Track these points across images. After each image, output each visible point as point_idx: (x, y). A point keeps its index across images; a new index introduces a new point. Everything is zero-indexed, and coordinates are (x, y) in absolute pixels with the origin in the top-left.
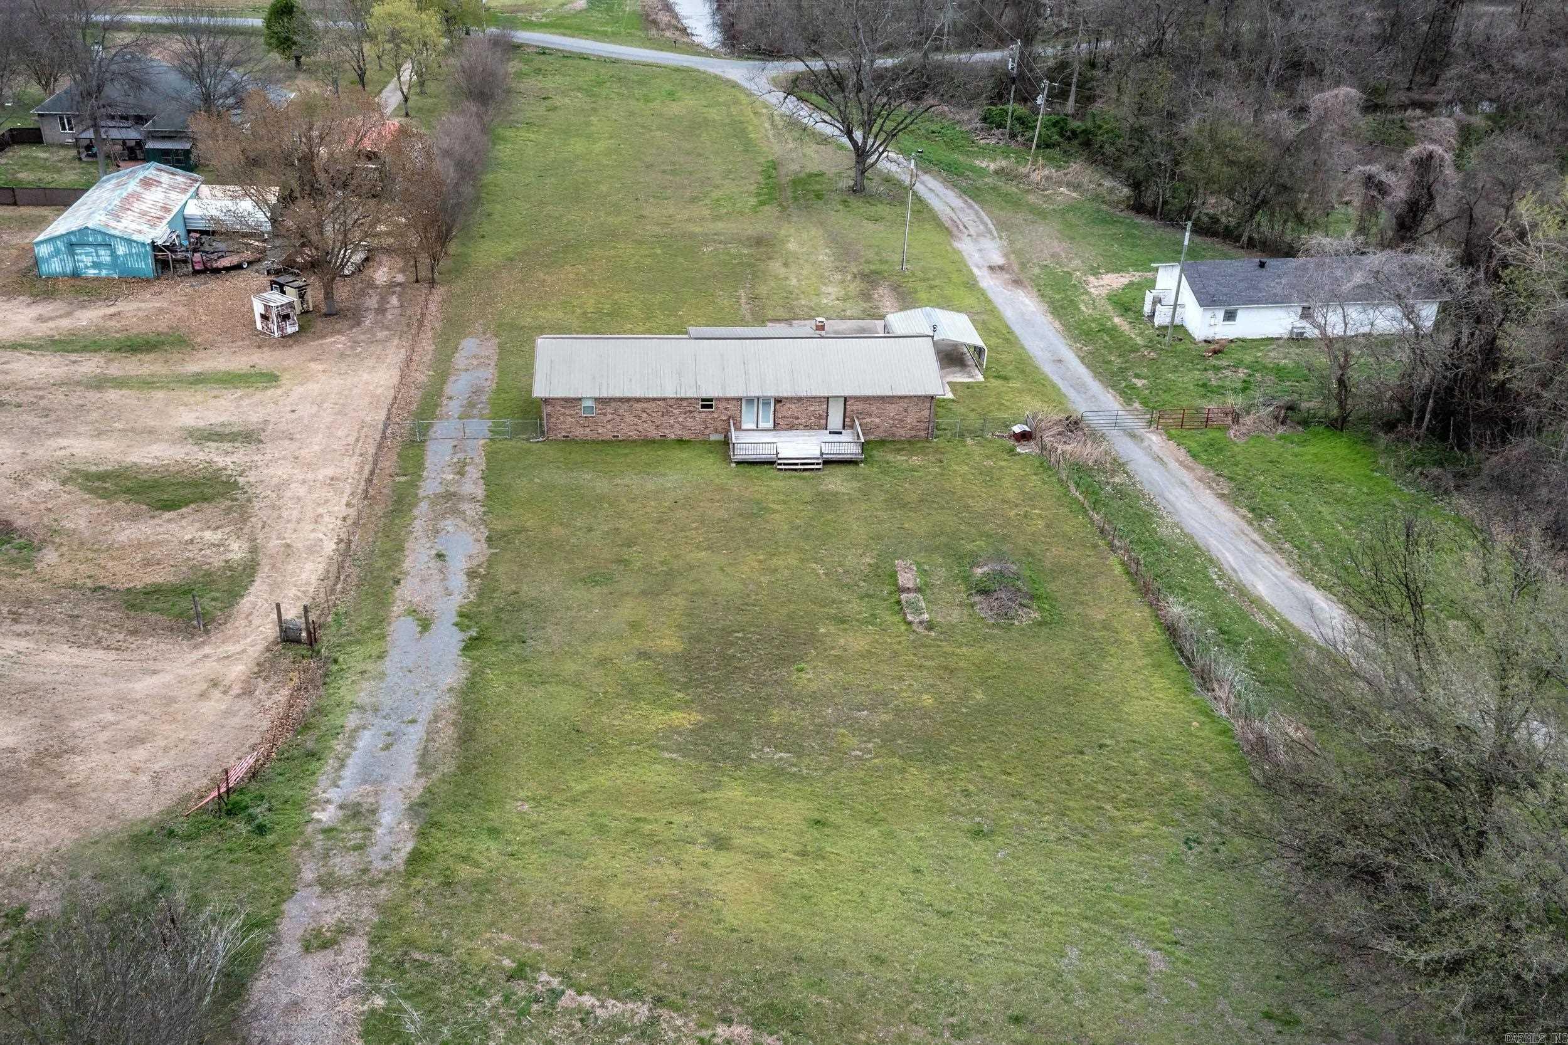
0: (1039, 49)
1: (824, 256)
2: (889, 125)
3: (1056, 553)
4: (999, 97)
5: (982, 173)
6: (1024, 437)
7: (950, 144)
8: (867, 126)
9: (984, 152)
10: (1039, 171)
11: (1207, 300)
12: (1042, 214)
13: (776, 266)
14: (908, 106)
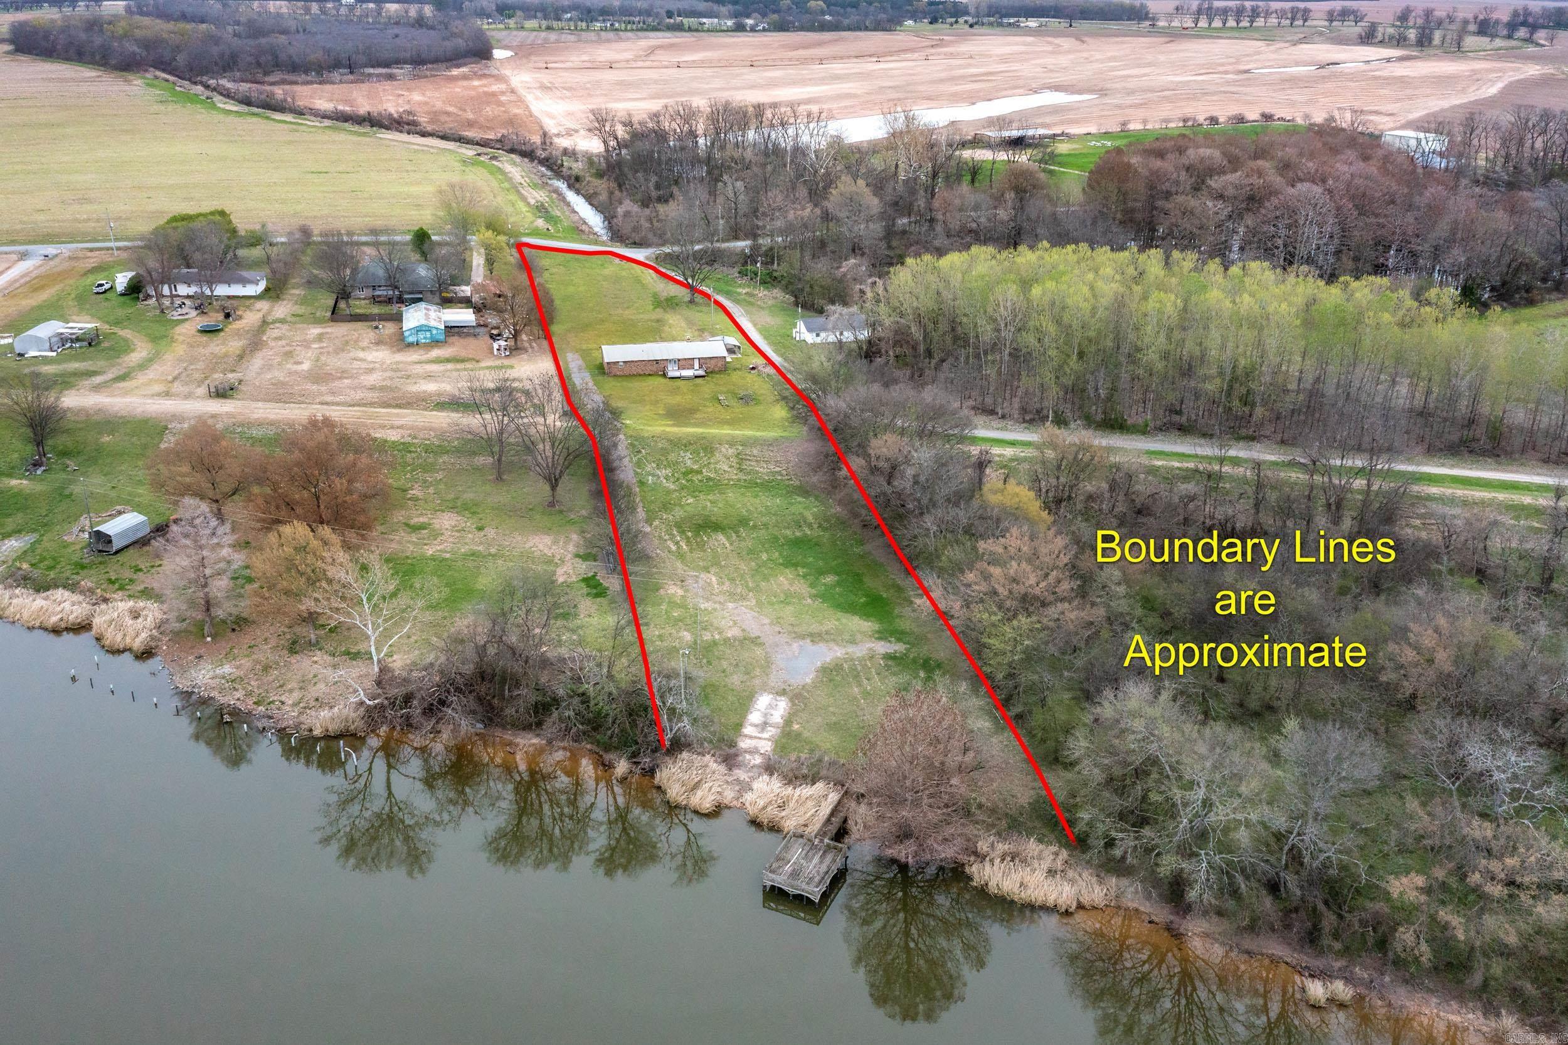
0: (761, 241)
1: (683, 324)
2: (702, 276)
3: (762, 392)
4: (745, 264)
5: (740, 294)
6: (753, 368)
7: (726, 283)
8: (693, 277)
9: (740, 286)
10: (761, 293)
11: (810, 330)
12: (763, 308)
13: (666, 328)
14: (708, 268)
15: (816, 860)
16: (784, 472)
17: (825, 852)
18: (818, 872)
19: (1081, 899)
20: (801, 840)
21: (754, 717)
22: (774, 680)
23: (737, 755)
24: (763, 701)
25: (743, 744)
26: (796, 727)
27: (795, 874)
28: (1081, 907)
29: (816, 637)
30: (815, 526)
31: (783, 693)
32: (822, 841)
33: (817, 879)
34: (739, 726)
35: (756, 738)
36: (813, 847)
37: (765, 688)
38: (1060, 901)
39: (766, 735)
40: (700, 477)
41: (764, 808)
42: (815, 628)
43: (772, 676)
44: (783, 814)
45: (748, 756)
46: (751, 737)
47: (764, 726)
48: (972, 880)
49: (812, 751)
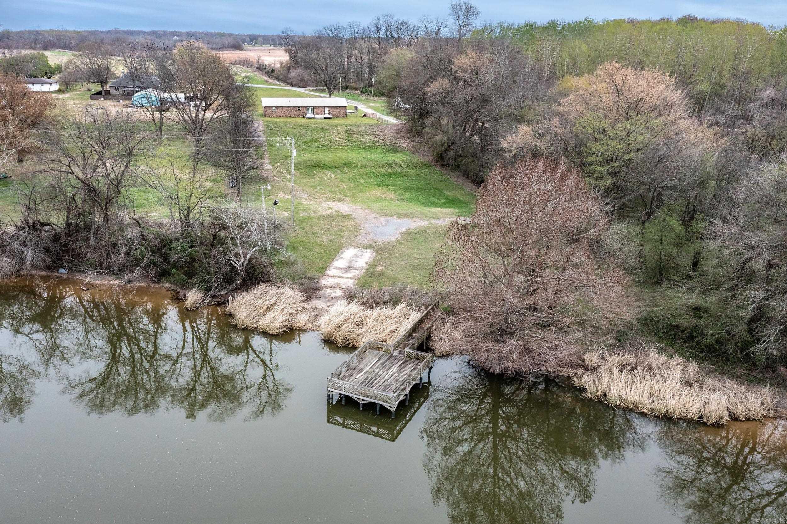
5: (361, 99)
6: (365, 116)
7: (353, 96)
15: (395, 368)
16: (381, 141)
17: (403, 363)
18: (396, 381)
19: (733, 409)
20: (377, 352)
21: (340, 263)
22: (360, 239)
23: (318, 290)
24: (349, 253)
25: (324, 282)
26: (379, 268)
27: (367, 382)
28: (734, 418)
29: (400, 216)
30: (404, 167)
31: (370, 247)
32: (402, 352)
33: (394, 387)
34: (323, 269)
35: (338, 277)
36: (391, 357)
37: (352, 244)
38: (706, 412)
39: (349, 275)
40: (317, 144)
41: (340, 325)
42: (400, 211)
43: (359, 237)
44: (360, 331)
45: (328, 291)
46: (334, 277)
47: (349, 268)
48: (585, 390)
49: (393, 285)
